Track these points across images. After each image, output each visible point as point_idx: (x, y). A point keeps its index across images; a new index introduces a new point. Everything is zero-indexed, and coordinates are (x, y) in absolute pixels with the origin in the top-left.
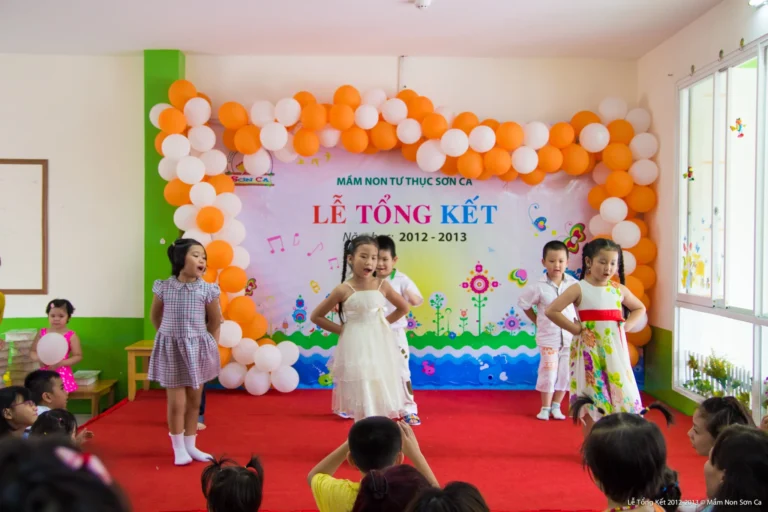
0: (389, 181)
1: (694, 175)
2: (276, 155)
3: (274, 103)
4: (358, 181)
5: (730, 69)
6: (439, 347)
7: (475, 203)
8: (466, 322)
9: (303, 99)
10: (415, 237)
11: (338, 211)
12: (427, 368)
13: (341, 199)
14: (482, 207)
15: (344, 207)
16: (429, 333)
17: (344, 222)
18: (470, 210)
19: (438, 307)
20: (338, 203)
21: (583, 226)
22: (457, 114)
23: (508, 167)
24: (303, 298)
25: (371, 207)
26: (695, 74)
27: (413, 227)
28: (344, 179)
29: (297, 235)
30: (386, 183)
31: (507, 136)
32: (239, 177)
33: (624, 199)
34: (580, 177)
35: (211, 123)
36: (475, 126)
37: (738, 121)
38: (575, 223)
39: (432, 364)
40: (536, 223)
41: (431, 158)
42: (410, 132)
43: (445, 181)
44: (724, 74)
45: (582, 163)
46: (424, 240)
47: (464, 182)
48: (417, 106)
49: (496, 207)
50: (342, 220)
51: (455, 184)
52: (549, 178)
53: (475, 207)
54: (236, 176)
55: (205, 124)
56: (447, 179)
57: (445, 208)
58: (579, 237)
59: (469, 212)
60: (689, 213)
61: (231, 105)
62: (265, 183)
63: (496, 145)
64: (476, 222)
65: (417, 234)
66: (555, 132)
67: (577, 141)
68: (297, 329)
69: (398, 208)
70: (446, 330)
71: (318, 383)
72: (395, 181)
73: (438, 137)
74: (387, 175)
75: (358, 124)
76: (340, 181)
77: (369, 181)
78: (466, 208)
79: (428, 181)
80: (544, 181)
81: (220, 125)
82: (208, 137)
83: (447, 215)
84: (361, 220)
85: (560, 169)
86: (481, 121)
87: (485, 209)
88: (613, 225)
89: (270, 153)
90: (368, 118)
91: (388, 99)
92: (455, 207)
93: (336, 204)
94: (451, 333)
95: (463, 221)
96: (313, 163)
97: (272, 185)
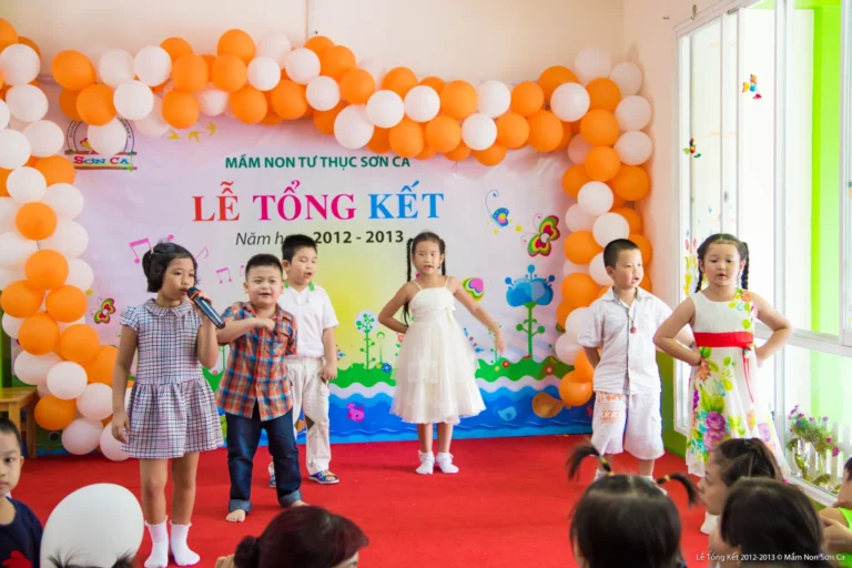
0: (298, 162)
1: (697, 151)
2: (139, 127)
3: (134, 54)
4: (255, 163)
5: (741, 10)
6: (369, 383)
7: (414, 190)
9: (175, 48)
10: (334, 237)
11: (228, 204)
12: (354, 412)
13: (230, 187)
14: (424, 196)
15: (236, 198)
16: (355, 365)
18: (407, 200)
19: (367, 331)
20: (227, 193)
21: (556, 219)
22: (388, 70)
23: (457, 143)
25: (273, 197)
26: (697, 18)
27: (331, 224)
28: (235, 159)
29: (171, 237)
30: (293, 165)
31: (455, 99)
32: (86, 157)
33: (609, 183)
34: (551, 153)
35: (41, 81)
36: (412, 87)
37: (753, 79)
38: (544, 218)
39: (360, 407)
40: (496, 216)
41: (354, 130)
42: (324, 94)
43: (374, 162)
44: (734, 16)
45: (555, 136)
46: (346, 241)
47: (399, 162)
48: (332, 59)
49: (442, 195)
50: (235, 216)
51: (386, 164)
52: (512, 155)
53: (414, 196)
54: (80, 157)
55: (32, 83)
56: (376, 159)
57: (374, 197)
58: (550, 233)
59: (407, 202)
60: (692, 200)
61: (68, 56)
62: (124, 165)
63: (442, 111)
64: (415, 216)
65: (337, 234)
66: (517, 94)
67: (547, 107)
69: (311, 199)
70: (378, 361)
72: (305, 161)
73: (362, 100)
74: (294, 153)
75: (252, 83)
76: (230, 163)
77: (270, 163)
78: (402, 198)
79: (350, 161)
80: (504, 161)
81: (54, 84)
82: (38, 102)
83: (376, 207)
84: (260, 216)
85: (526, 144)
86: (420, 79)
87: (428, 198)
88: (594, 218)
89: (126, 123)
90: (265, 75)
91: (293, 49)
92: (387, 196)
93: (225, 194)
94: (385, 365)
95: (398, 214)
96: (190, 138)
97: (135, 168)
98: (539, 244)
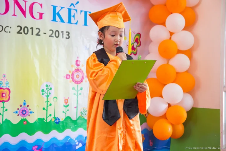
7: (77, 7)
8: (68, 108)
10: (30, 31)
14: (81, 11)
16: (39, 119)
18: (73, 12)
19: (48, 96)
21: (140, 35)
27: (28, 21)
38: (136, 33)
39: (40, 148)
46: (37, 35)
53: (76, 10)
57: (55, 8)
58: (138, 43)
59: (72, 14)
64: (76, 23)
65: (32, 28)
69: (16, 2)
70: (53, 116)
78: (70, 10)
83: (56, 15)
87: (83, 13)
92: (62, 8)
94: (57, 119)
95: (68, 22)
98: (133, 48)
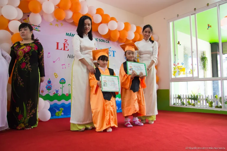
4: (73, 35)
7: (110, 49)
11: (66, 46)
13: (67, 41)
14: (112, 51)
15: (68, 44)
17: (68, 50)
20: (66, 43)
24: (51, 80)
26: (179, 17)
28: (68, 34)
29: (49, 53)
40: (125, 58)
42: (98, 19)
43: (102, 41)
44: (194, 16)
47: (107, 42)
49: (115, 52)
51: (104, 42)
53: (110, 51)
60: (175, 55)
62: (36, 29)
63: (124, 29)
64: (110, 56)
68: (48, 93)
71: (55, 115)
73: (107, 22)
76: (67, 34)
93: (65, 43)
96: (56, 25)
97: (40, 31)
